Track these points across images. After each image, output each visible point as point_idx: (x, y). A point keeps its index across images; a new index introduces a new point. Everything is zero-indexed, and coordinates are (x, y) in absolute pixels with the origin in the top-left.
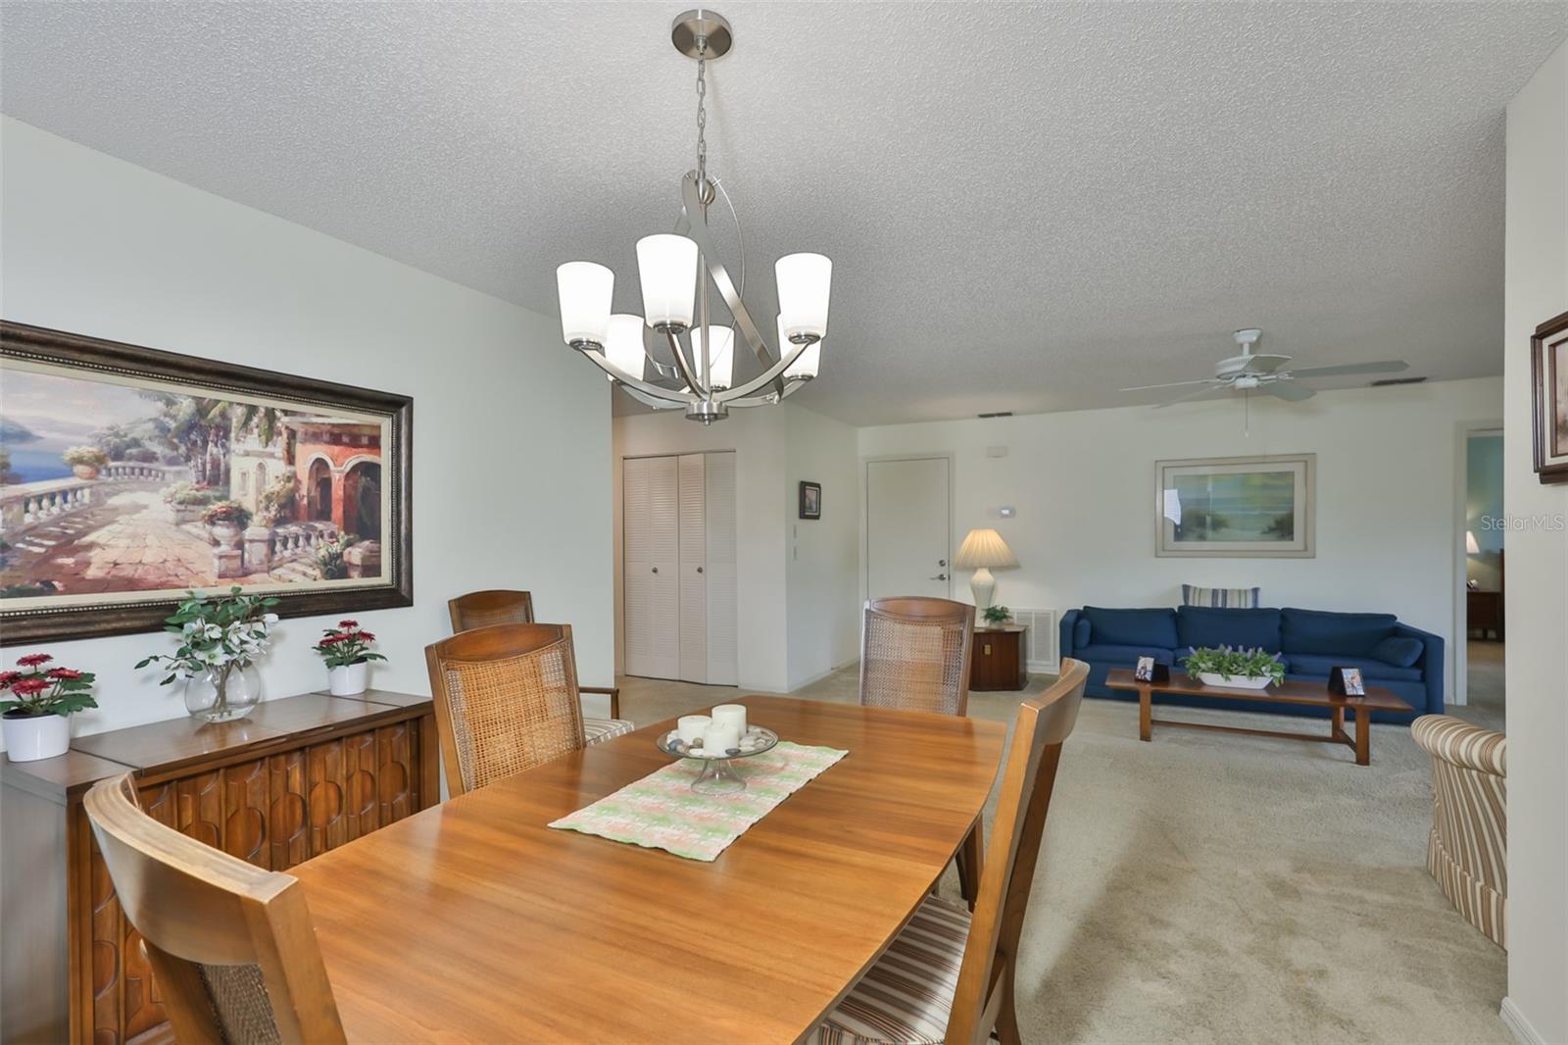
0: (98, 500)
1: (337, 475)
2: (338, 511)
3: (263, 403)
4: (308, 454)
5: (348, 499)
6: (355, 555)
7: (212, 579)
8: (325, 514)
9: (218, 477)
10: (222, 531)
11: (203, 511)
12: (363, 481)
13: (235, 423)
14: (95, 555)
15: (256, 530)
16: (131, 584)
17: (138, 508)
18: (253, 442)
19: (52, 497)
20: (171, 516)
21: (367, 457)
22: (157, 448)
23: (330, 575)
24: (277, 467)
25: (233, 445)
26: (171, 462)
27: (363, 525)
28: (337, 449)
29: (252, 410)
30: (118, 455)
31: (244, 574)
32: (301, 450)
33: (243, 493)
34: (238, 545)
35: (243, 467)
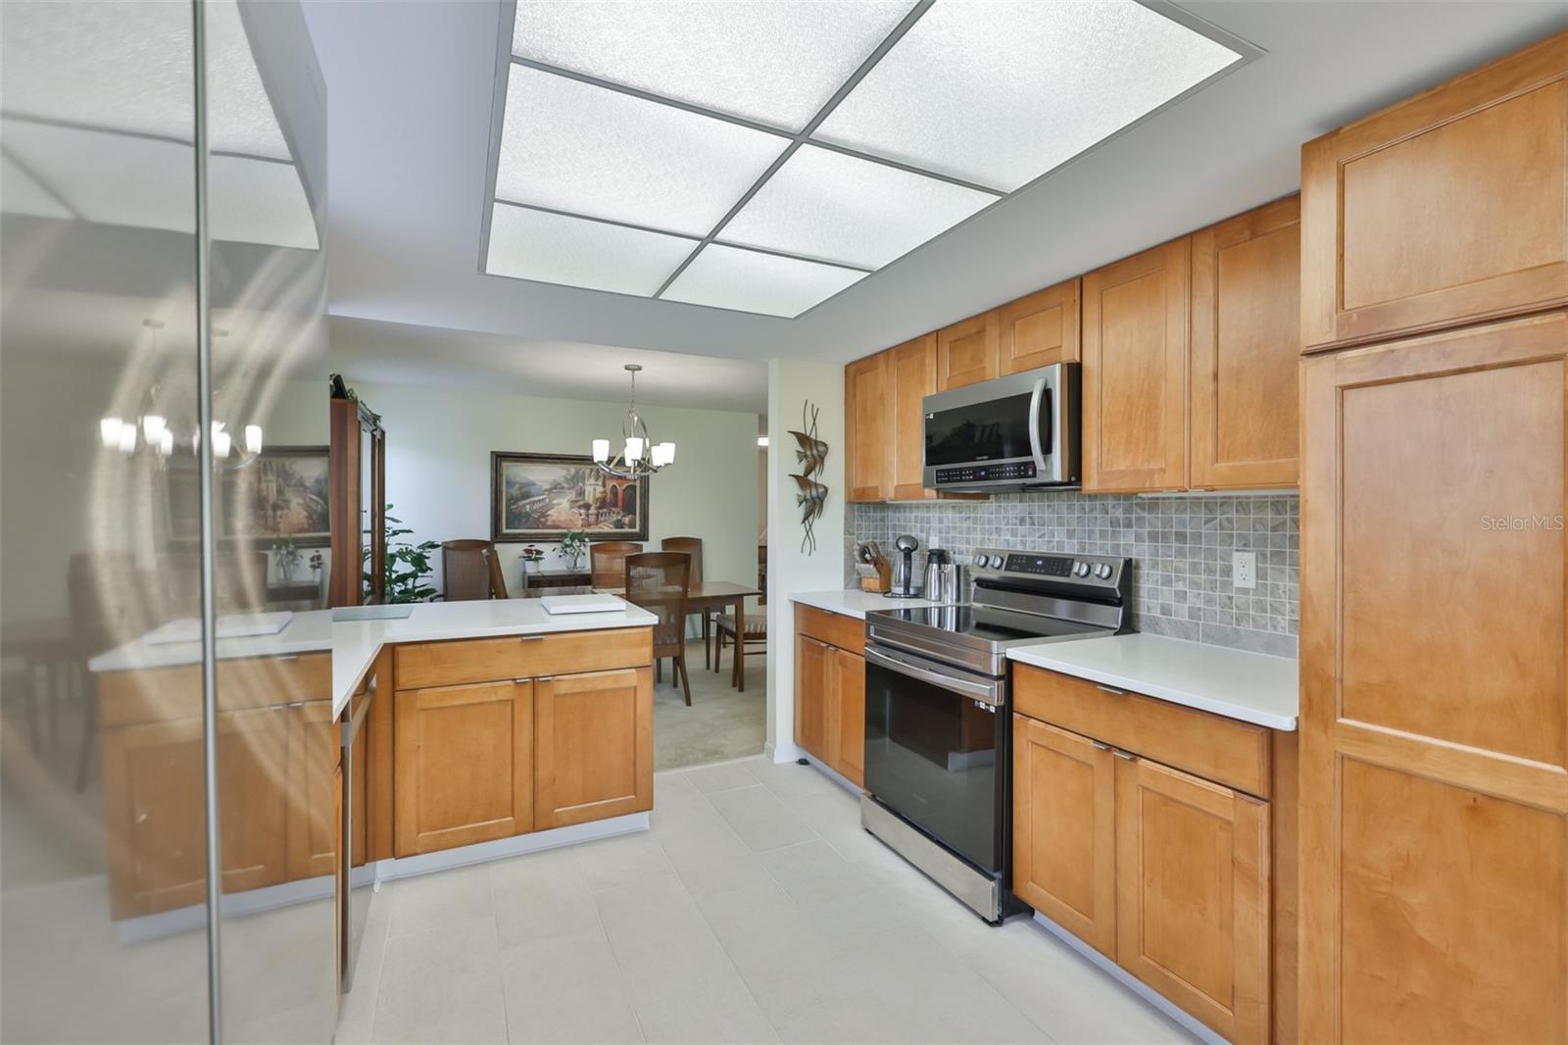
0: (550, 501)
1: (620, 490)
2: (620, 504)
3: (595, 467)
4: (610, 484)
5: (624, 499)
6: (626, 520)
7: (579, 526)
8: (616, 505)
9: (581, 493)
10: (582, 511)
11: (577, 504)
12: (630, 492)
13: (587, 475)
14: (549, 518)
15: (592, 511)
16: (558, 527)
17: (559, 504)
18: (592, 481)
19: (539, 501)
20: (568, 506)
21: (631, 483)
22: (565, 485)
23: (617, 527)
24: (600, 489)
25: (587, 483)
26: (569, 489)
27: (629, 509)
28: (619, 481)
29: (592, 470)
30: (555, 488)
31: (589, 525)
32: (607, 482)
33: (589, 498)
34: (587, 516)
35: (589, 489)
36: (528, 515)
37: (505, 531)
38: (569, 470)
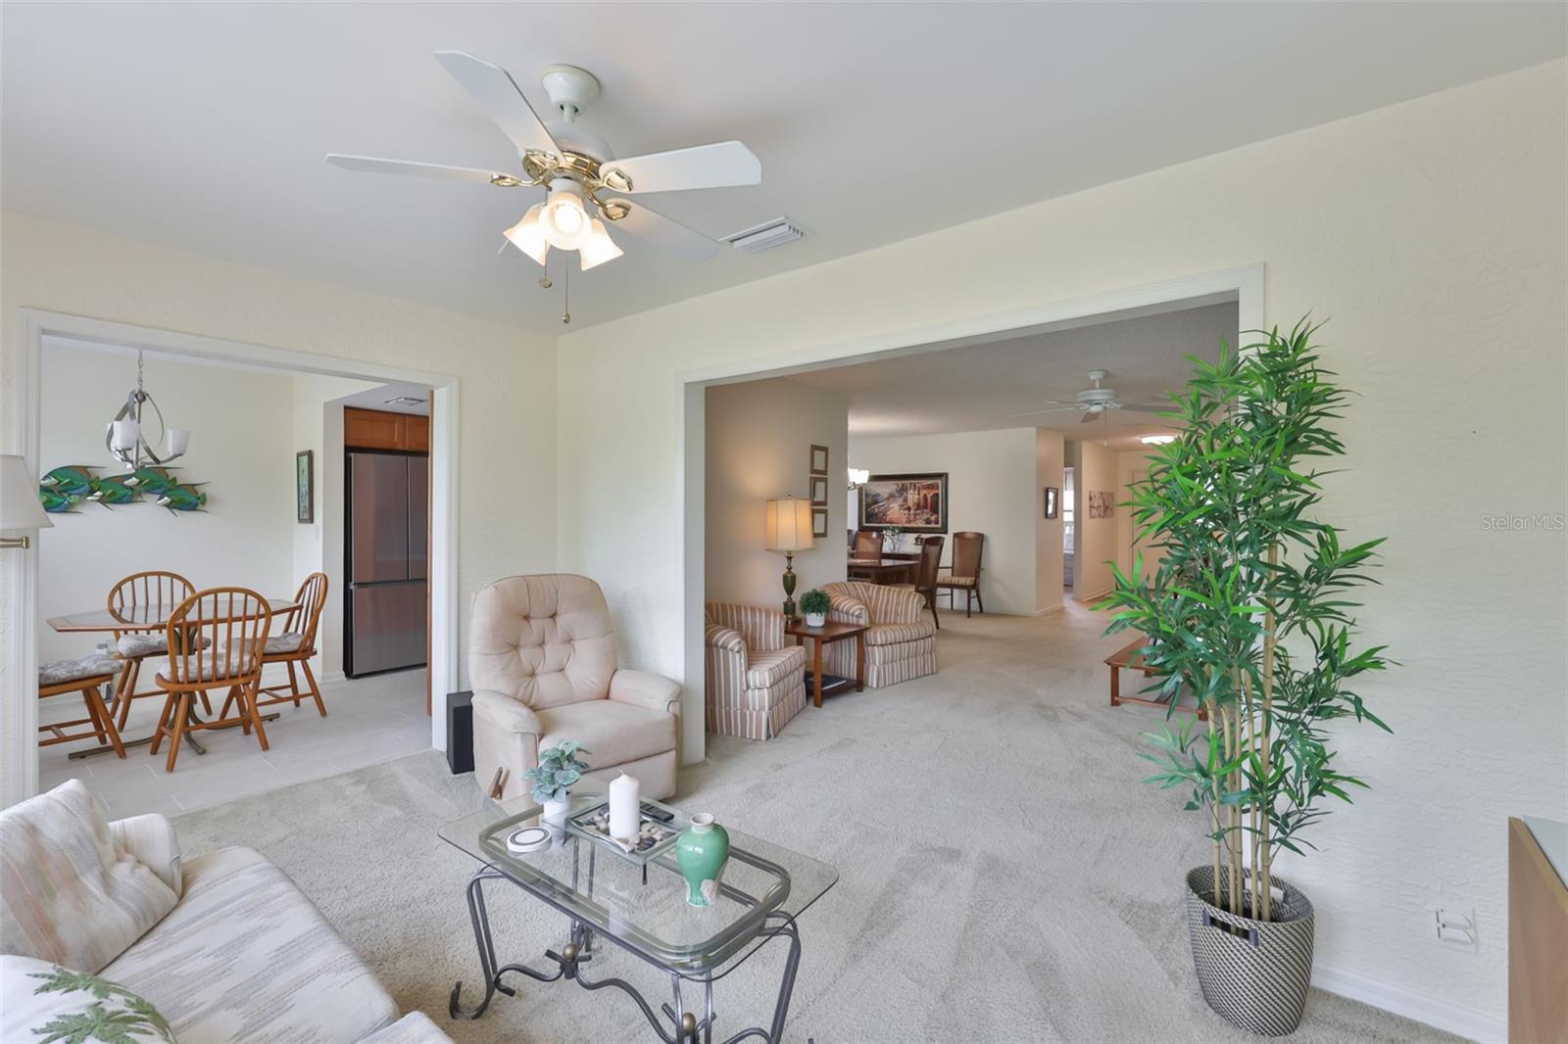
0: (888, 505)
1: (929, 497)
2: (929, 507)
3: (913, 482)
4: (923, 492)
5: (931, 504)
6: (933, 518)
7: (906, 522)
8: (926, 508)
9: (906, 500)
10: (906, 512)
11: (903, 507)
12: (935, 498)
13: (908, 487)
14: (888, 516)
15: (912, 512)
16: (892, 523)
17: (893, 507)
18: (912, 491)
19: (883, 505)
20: (898, 509)
21: (935, 492)
22: (897, 495)
23: (927, 523)
24: (916, 497)
25: (908, 492)
27: (935, 511)
29: (911, 484)
30: (891, 497)
31: (909, 522)
32: (921, 492)
34: (909, 515)
35: (910, 497)
36: (876, 514)
37: (864, 524)
38: (898, 484)
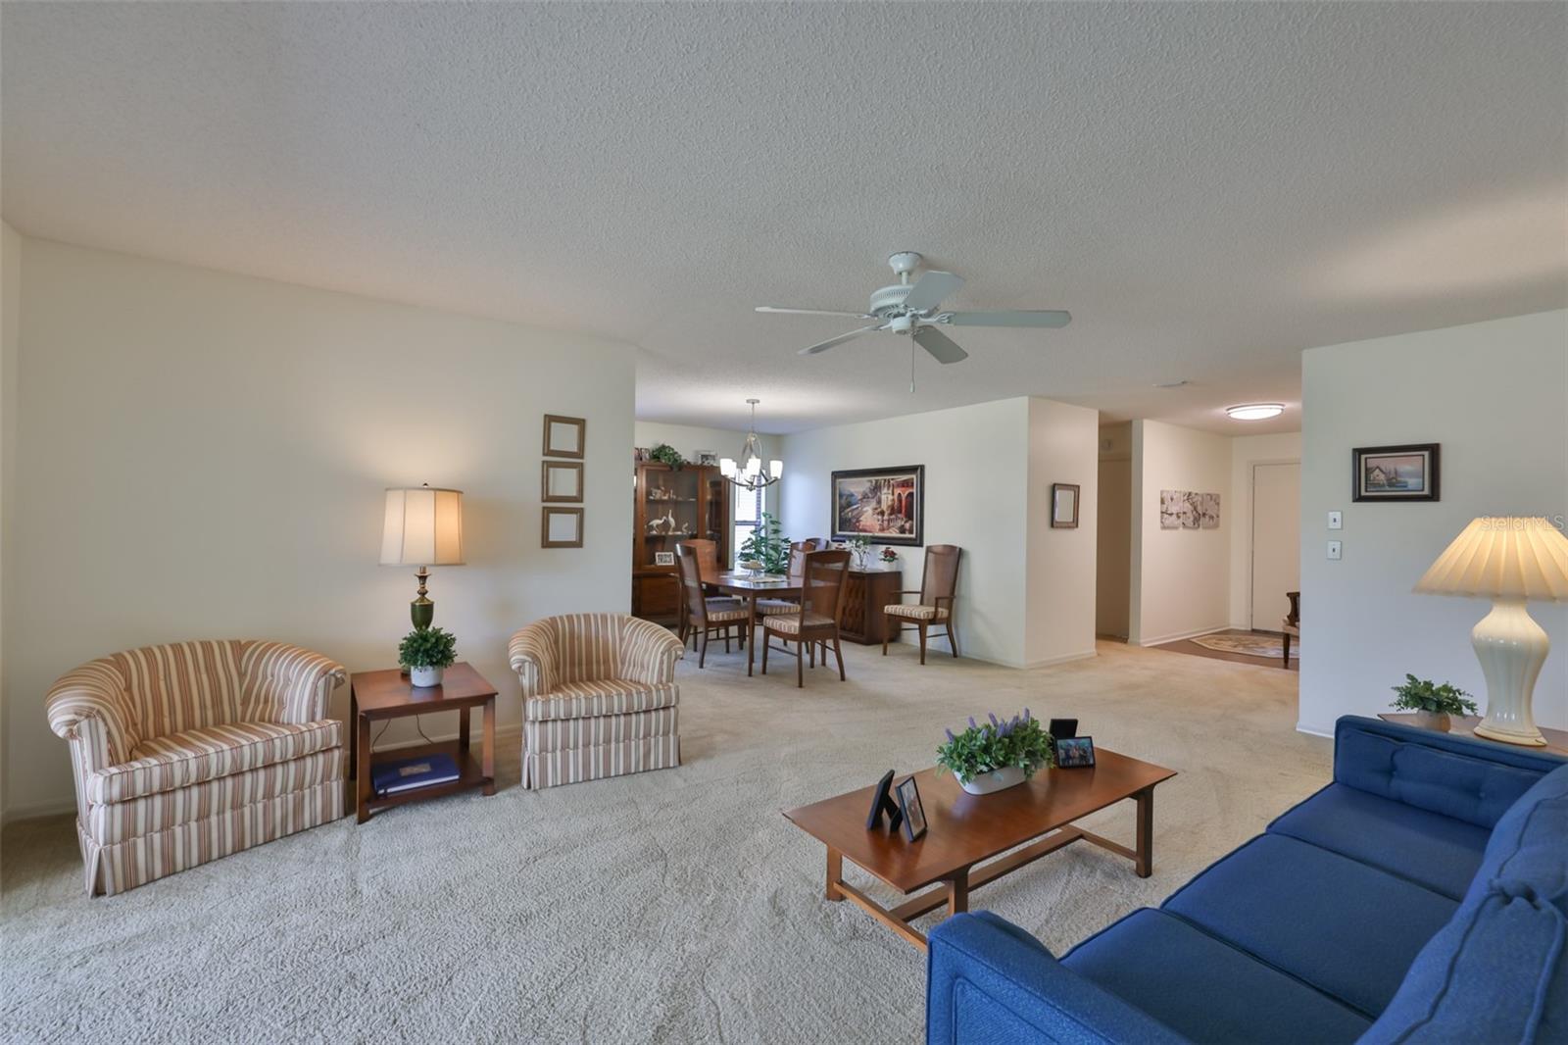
0: (861, 509)
1: (904, 497)
2: (903, 511)
3: (887, 477)
4: (897, 492)
5: (906, 507)
6: (907, 526)
7: (877, 531)
8: (900, 512)
9: (879, 502)
10: (880, 517)
11: (877, 512)
12: (911, 498)
14: (861, 523)
15: (886, 517)
16: (865, 531)
17: (867, 511)
18: (886, 490)
19: (856, 509)
20: (872, 514)
21: (910, 490)
22: (870, 495)
23: (900, 533)
24: (890, 497)
25: (883, 492)
26: (872, 498)
27: (909, 517)
28: (903, 488)
29: (885, 480)
30: (864, 498)
31: (882, 530)
32: (895, 490)
33: (884, 507)
34: (883, 521)
35: (883, 497)
36: (850, 520)
37: (839, 533)
38: (871, 481)
